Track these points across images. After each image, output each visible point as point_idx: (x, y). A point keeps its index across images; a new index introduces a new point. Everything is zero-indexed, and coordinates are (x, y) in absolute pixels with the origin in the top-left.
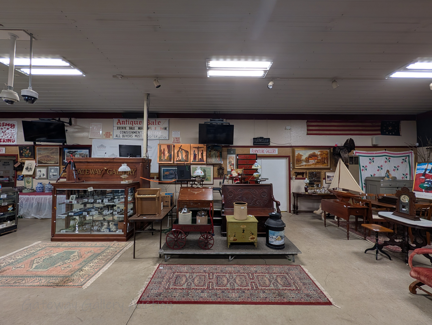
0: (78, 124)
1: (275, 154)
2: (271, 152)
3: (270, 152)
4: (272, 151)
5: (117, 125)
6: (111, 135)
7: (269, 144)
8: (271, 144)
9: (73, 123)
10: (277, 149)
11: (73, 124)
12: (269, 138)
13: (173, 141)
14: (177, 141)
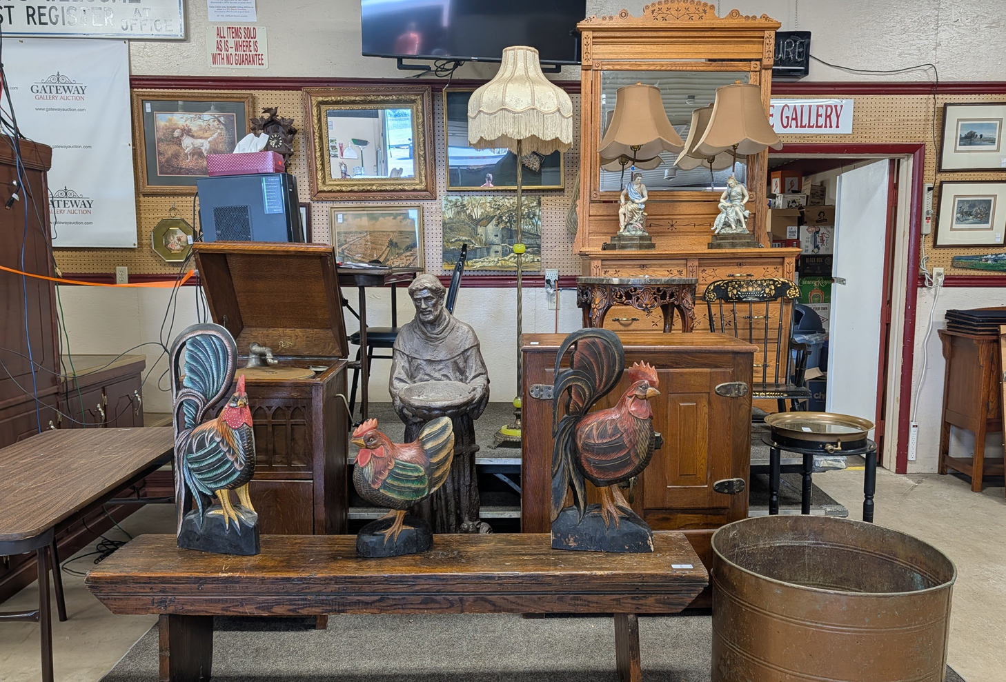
1: (834, 130)
2: (813, 122)
3: (805, 122)
4: (818, 115)
7: (806, 72)
8: (817, 73)
10: (846, 103)
12: (808, 34)
13: (215, 52)
14: (238, 46)
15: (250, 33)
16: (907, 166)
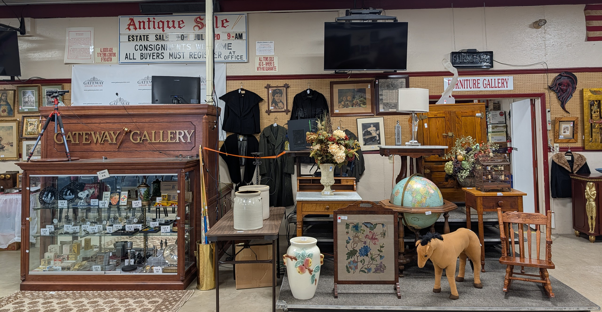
0: (38, 31)
4: (498, 83)
5: (128, 30)
6: (114, 54)
7: (492, 66)
8: (497, 67)
9: (28, 28)
11: (28, 32)
12: (492, 52)
13: (258, 66)
14: (267, 64)
15: (272, 59)
16: (538, 102)
